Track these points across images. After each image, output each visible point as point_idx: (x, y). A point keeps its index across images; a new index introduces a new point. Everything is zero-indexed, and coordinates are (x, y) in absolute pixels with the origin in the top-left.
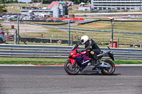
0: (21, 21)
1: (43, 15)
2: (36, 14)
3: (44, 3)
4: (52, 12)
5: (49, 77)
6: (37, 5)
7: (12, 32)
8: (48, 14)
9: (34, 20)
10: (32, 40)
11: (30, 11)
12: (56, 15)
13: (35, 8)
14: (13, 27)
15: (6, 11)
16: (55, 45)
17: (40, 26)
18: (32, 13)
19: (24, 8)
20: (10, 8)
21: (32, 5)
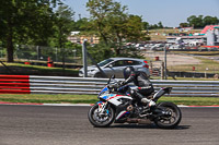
0: (168, 51)
1: (194, 42)
2: (186, 42)
3: (195, 28)
4: (205, 39)
5: (207, 120)
6: (186, 30)
7: (158, 65)
8: (201, 41)
9: (184, 49)
10: (182, 74)
11: (179, 38)
12: (210, 42)
13: (185, 34)
14: (157, 59)
15: (149, 39)
16: (211, 80)
17: (191, 57)
18: (181, 41)
19: (170, 34)
20: (153, 35)
21: (180, 31)
